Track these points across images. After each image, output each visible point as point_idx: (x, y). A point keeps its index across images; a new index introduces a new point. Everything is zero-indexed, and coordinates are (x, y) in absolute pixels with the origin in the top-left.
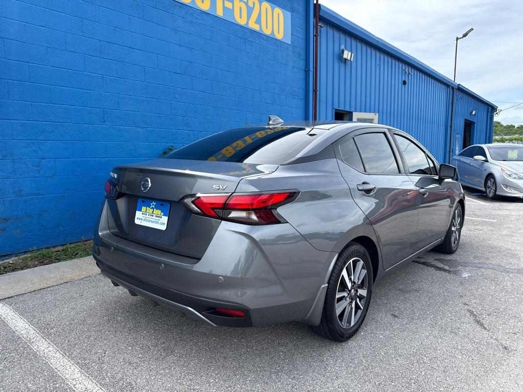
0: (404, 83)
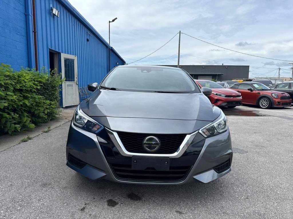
0: (88, 40)
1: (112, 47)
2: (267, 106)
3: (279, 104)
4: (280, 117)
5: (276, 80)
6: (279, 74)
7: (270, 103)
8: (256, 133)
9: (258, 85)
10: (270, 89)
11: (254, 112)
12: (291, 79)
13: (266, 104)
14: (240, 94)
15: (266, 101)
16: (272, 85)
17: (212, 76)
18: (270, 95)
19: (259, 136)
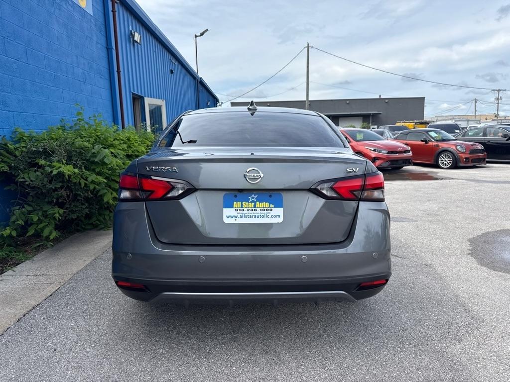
0: (172, 72)
1: (201, 78)
2: (449, 164)
3: (467, 161)
4: (466, 180)
5: (468, 121)
6: (475, 110)
7: (454, 159)
8: (430, 200)
9: (436, 133)
10: (453, 138)
11: (430, 175)
12: (496, 116)
13: (448, 162)
14: (410, 148)
15: (449, 158)
16: (460, 131)
17: (362, 118)
18: (454, 147)
19: (434, 203)
